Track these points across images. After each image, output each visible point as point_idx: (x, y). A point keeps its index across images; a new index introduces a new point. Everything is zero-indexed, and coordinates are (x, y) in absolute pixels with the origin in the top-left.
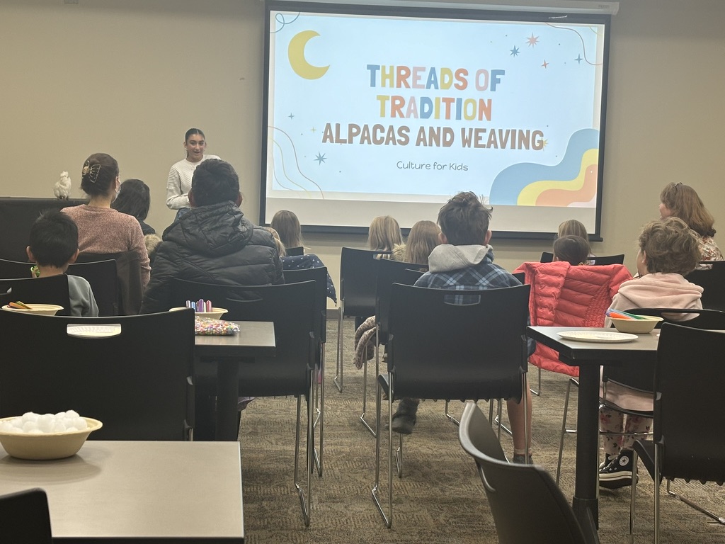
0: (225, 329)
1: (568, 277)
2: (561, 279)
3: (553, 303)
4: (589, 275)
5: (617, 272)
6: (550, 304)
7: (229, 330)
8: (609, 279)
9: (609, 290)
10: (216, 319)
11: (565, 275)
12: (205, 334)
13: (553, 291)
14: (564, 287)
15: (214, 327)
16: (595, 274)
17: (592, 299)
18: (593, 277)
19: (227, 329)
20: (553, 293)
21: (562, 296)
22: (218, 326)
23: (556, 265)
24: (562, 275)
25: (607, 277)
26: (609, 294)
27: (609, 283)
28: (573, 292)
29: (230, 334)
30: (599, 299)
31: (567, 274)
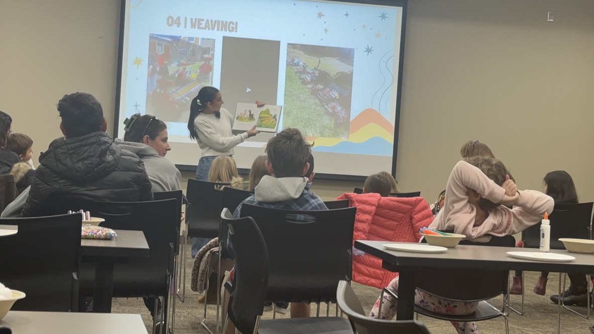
0: (104, 234)
1: (379, 206)
2: (373, 208)
3: (365, 228)
4: (396, 205)
5: (418, 204)
6: (364, 229)
7: (108, 234)
8: (413, 208)
9: (411, 218)
10: (95, 225)
11: (376, 205)
12: (87, 238)
13: (367, 218)
14: (376, 214)
15: (95, 232)
16: (400, 204)
17: (397, 225)
18: (399, 207)
19: (106, 234)
20: (367, 219)
21: (373, 222)
22: (98, 231)
23: (370, 196)
24: (374, 205)
25: (410, 207)
26: (411, 221)
27: (412, 212)
28: (382, 219)
29: (108, 238)
30: (404, 226)
31: (379, 204)
